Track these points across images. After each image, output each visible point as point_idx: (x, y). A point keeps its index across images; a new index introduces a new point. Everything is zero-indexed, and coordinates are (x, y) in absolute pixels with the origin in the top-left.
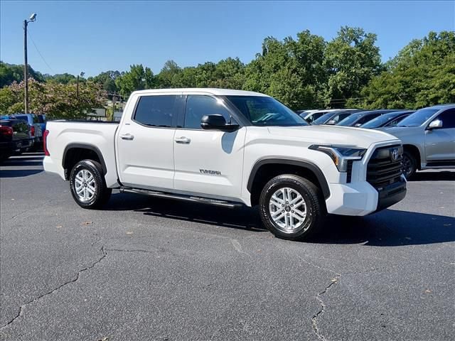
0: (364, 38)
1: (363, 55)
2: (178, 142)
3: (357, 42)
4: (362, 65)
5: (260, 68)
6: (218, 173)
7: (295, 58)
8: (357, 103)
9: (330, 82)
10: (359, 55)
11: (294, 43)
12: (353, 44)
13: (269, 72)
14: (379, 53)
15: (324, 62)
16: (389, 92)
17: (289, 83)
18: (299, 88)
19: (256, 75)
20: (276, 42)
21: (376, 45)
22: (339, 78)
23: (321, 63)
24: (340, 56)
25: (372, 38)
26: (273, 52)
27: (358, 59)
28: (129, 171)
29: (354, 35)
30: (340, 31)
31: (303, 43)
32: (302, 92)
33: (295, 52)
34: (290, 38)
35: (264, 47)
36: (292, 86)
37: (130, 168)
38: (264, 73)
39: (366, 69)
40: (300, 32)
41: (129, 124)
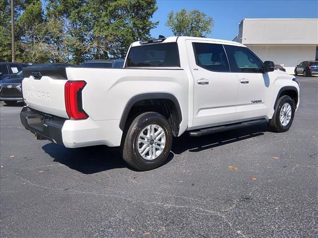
2: (241, 82)
6: (260, 101)
37: (201, 111)
41: (197, 69)
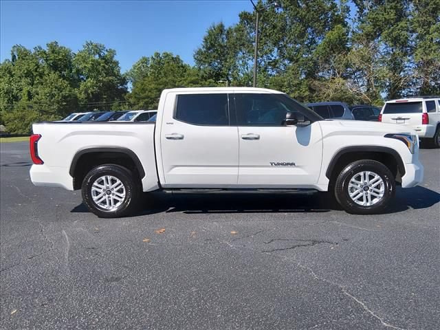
0: (106, 53)
1: (107, 67)
2: (243, 138)
3: (100, 55)
4: (107, 74)
5: (10, 72)
6: (293, 164)
7: (46, 66)
8: (120, 105)
9: (82, 87)
10: (104, 67)
11: (45, 52)
12: (97, 57)
13: (20, 77)
14: (119, 65)
15: (74, 71)
16: (148, 97)
17: (56, 88)
18: (66, 92)
19: (6, 79)
20: (25, 50)
21: (116, 59)
22: (89, 84)
23: (71, 71)
24: (89, 66)
25: (112, 52)
26: (23, 59)
27: (102, 70)
28: (176, 171)
29: (97, 49)
30: (85, 45)
31: (53, 52)
32: (69, 96)
33: (47, 60)
34: (40, 48)
35: (13, 54)
36: (60, 90)
37: (177, 168)
38: (15, 77)
39: (110, 78)
40: (49, 43)
41: (172, 124)
